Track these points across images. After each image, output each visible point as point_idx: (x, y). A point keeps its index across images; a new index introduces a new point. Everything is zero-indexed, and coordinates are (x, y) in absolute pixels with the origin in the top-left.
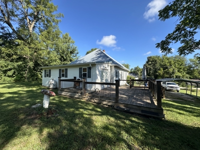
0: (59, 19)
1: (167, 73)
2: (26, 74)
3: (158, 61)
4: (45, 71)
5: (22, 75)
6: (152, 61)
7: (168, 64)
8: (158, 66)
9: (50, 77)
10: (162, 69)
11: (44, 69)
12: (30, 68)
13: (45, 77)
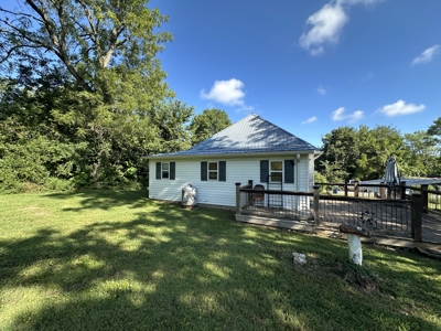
0: (162, 45)
1: (376, 164)
2: (96, 170)
3: (356, 140)
4: (158, 165)
5: (88, 172)
6: (343, 141)
7: (378, 147)
8: (356, 150)
9: (173, 177)
10: (365, 156)
11: (154, 160)
12: (103, 157)
13: (158, 177)
